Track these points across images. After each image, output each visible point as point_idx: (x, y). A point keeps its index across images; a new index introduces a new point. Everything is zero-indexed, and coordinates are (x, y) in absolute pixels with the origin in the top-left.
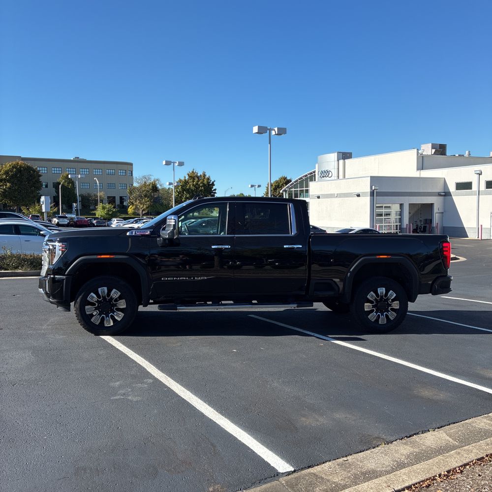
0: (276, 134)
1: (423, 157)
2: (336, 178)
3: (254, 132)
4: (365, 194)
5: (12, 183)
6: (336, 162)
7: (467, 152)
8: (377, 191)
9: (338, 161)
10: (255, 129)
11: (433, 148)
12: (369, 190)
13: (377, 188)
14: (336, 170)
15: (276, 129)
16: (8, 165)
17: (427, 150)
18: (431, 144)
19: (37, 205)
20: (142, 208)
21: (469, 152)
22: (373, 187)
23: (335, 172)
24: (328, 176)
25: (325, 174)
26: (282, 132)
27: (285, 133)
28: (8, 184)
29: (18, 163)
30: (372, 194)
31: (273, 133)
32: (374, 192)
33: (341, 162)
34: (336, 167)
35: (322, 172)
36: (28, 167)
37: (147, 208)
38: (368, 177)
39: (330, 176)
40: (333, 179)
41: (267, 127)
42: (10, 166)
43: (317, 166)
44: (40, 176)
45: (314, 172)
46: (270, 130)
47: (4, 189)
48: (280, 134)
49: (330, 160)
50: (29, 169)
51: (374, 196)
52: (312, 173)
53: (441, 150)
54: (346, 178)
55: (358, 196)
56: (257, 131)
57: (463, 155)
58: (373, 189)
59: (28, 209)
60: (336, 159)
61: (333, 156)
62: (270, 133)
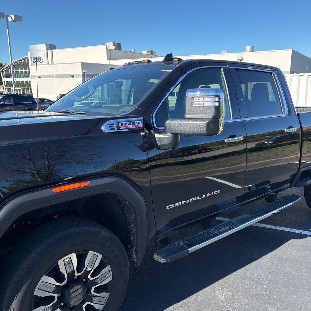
0: (12, 21)
1: (110, 51)
2: (46, 63)
4: (78, 76)
6: (45, 51)
7: (133, 50)
8: (87, 73)
9: (47, 50)
11: (114, 45)
12: (81, 73)
13: (86, 71)
14: (46, 57)
15: (13, 16)
17: (111, 46)
18: (112, 43)
21: (134, 50)
22: (84, 70)
23: (45, 59)
24: (39, 62)
25: (37, 60)
26: (18, 18)
27: (21, 21)
30: (83, 75)
31: (10, 19)
32: (84, 74)
33: (49, 51)
34: (46, 55)
35: (35, 58)
38: (80, 63)
39: (41, 61)
40: (45, 64)
41: (4, 13)
43: (29, 53)
45: (27, 58)
46: (7, 16)
48: (17, 21)
49: (40, 49)
51: (84, 77)
52: (25, 59)
53: (118, 47)
54: (54, 63)
55: (73, 77)
57: (131, 52)
58: (84, 72)
60: (45, 49)
61: (43, 47)
62: (7, 19)
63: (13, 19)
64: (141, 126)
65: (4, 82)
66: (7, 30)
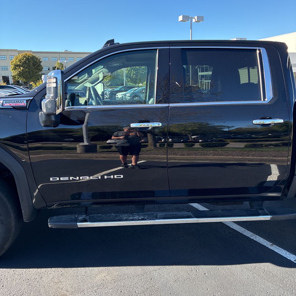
0: (196, 22)
3: (179, 21)
5: (24, 67)
10: (180, 18)
15: (196, 17)
16: (21, 55)
19: (41, 81)
20: (106, 81)
26: (200, 19)
27: (203, 20)
28: (22, 68)
29: (26, 54)
31: (194, 20)
36: (33, 56)
37: (109, 81)
41: (189, 16)
42: (22, 56)
44: (41, 62)
46: (192, 18)
47: (20, 72)
48: (199, 21)
50: (33, 58)
56: (182, 19)
59: (36, 84)
62: (191, 21)
63: (196, 20)
64: (25, 104)
65: (200, 75)
66: (191, 30)
